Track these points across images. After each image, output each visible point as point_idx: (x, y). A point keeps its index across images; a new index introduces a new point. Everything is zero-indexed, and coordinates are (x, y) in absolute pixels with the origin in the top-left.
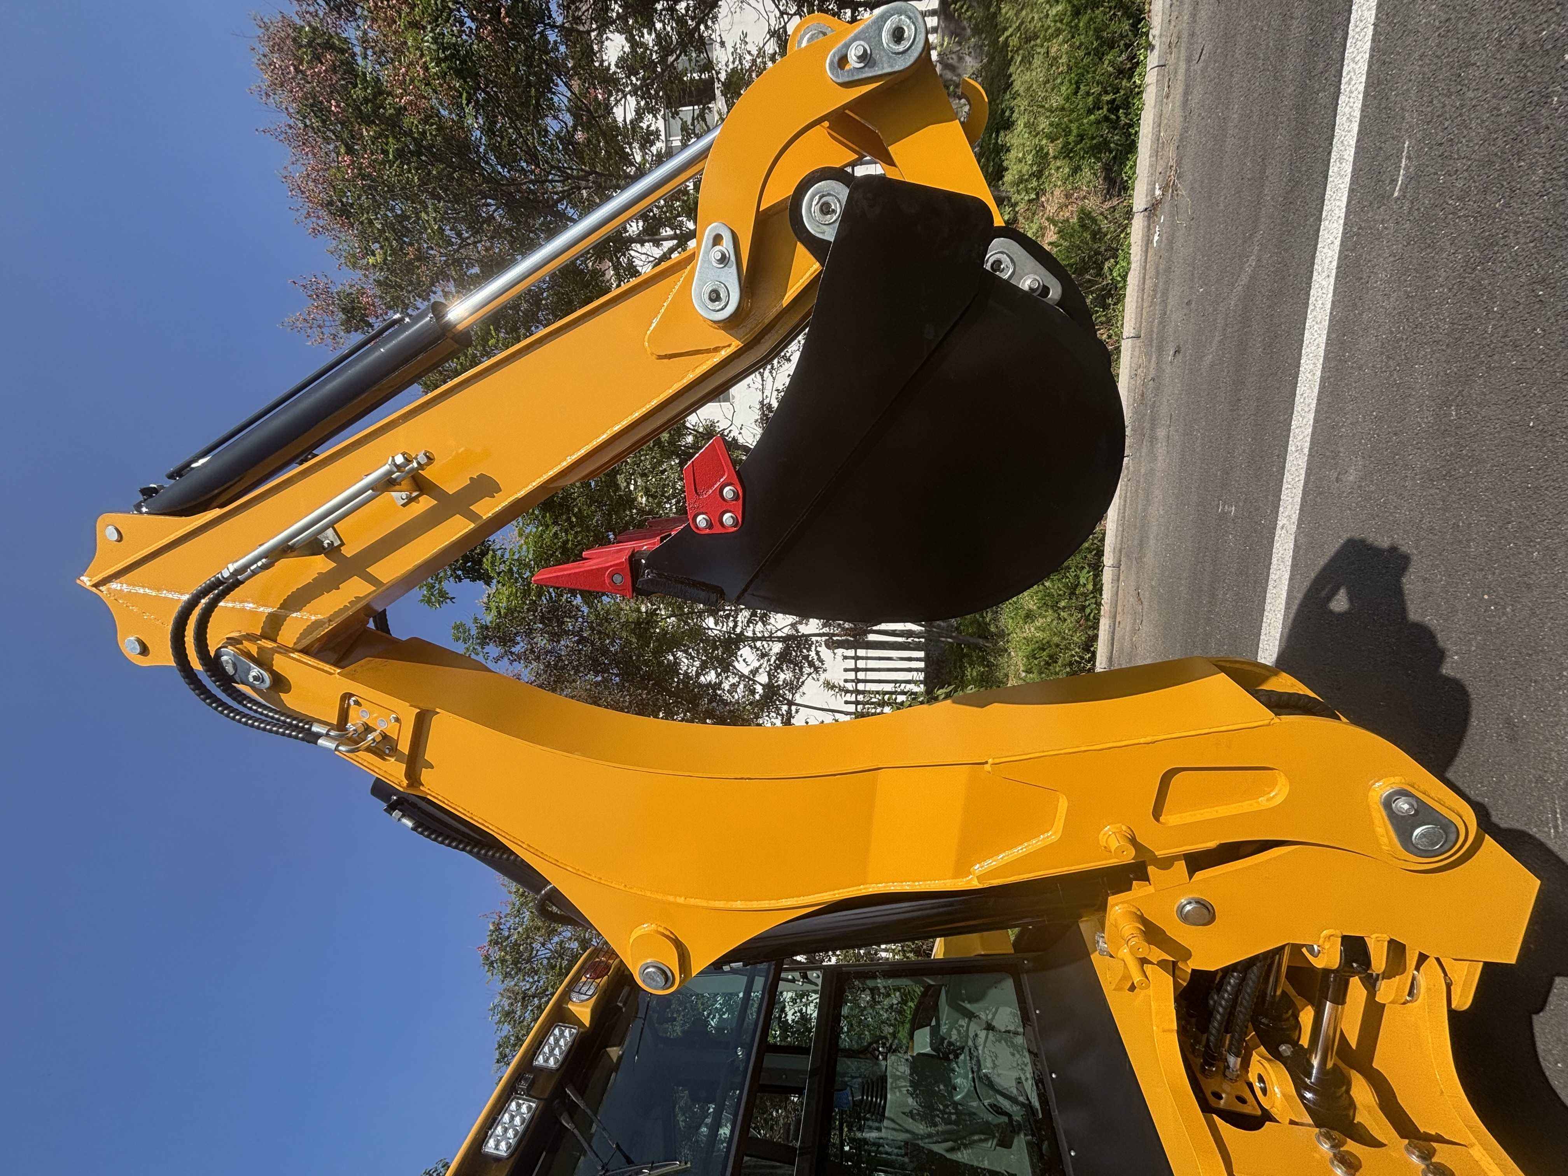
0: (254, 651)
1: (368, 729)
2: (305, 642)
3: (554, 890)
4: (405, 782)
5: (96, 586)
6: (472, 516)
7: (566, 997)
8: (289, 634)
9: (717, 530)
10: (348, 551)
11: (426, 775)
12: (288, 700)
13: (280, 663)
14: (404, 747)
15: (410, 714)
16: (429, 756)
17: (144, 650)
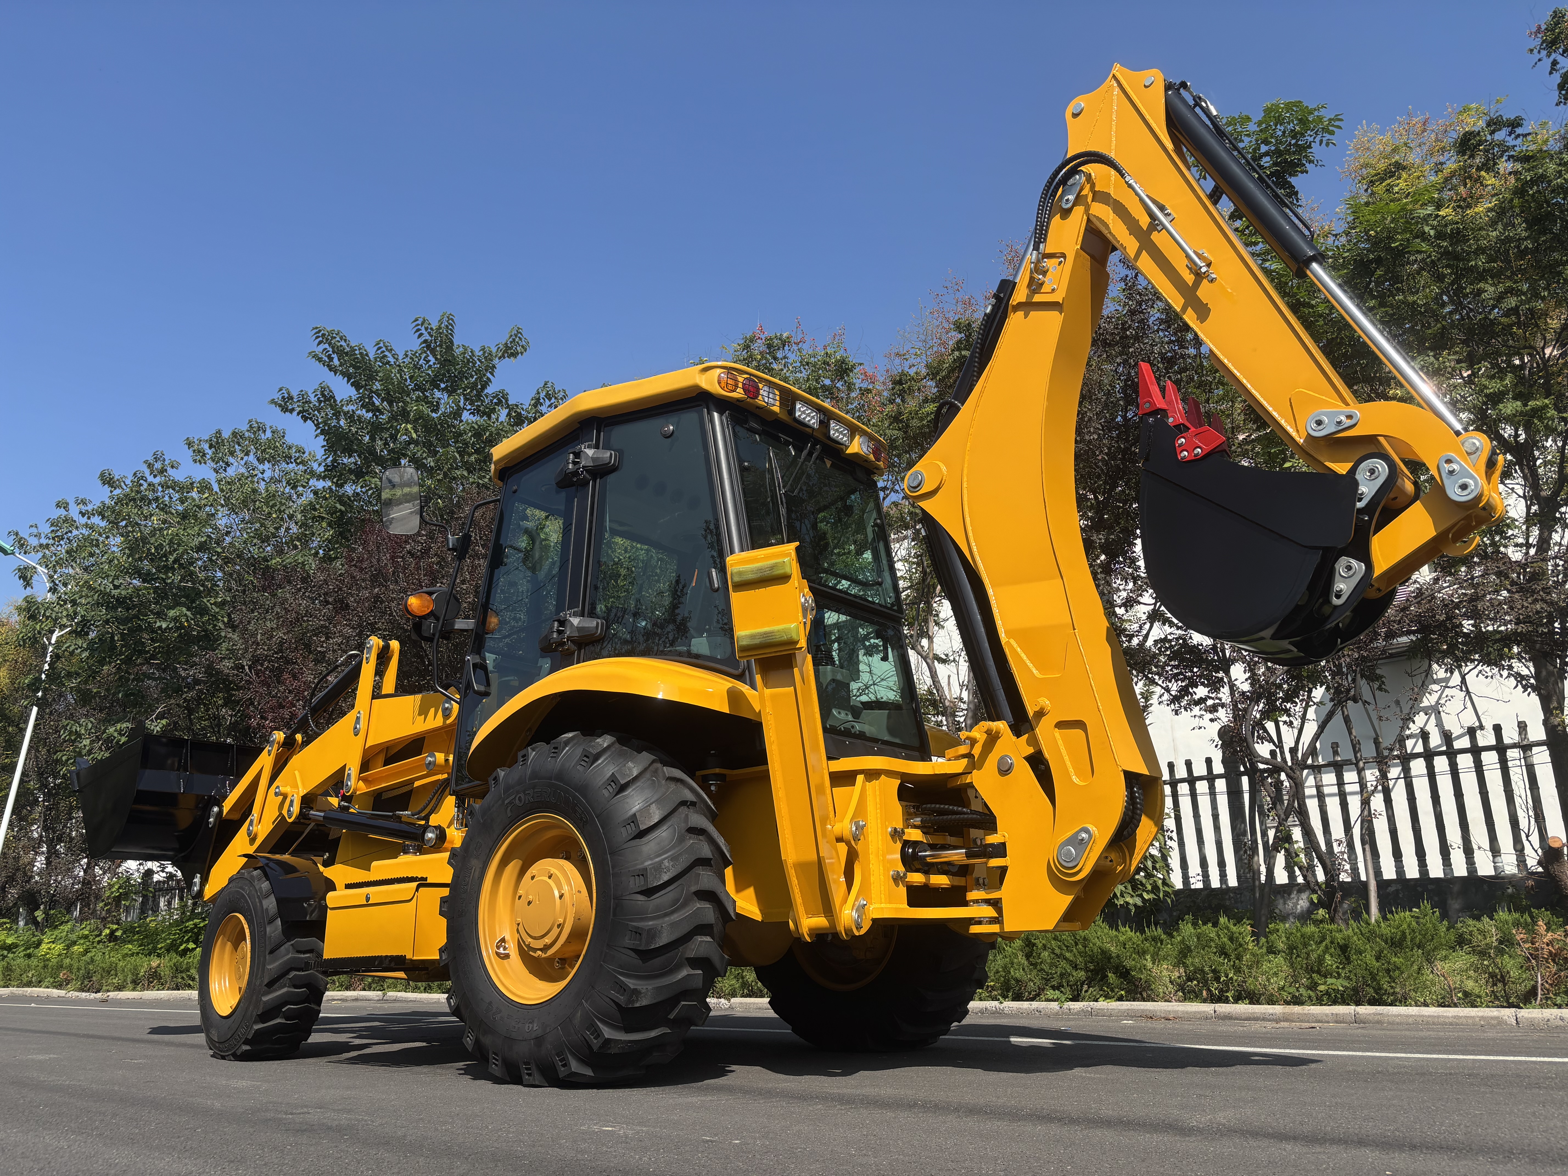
0: (1083, 193)
1: (1044, 273)
2: (1094, 220)
3: (958, 409)
4: (1015, 303)
5: (1114, 76)
6: (1184, 309)
7: (864, 433)
8: (1100, 210)
9: (1178, 450)
10: (1155, 236)
11: (1020, 314)
12: (1056, 219)
13: (1079, 210)
14: (1037, 298)
15: (1058, 297)
16: (1033, 314)
17: (1075, 115)
